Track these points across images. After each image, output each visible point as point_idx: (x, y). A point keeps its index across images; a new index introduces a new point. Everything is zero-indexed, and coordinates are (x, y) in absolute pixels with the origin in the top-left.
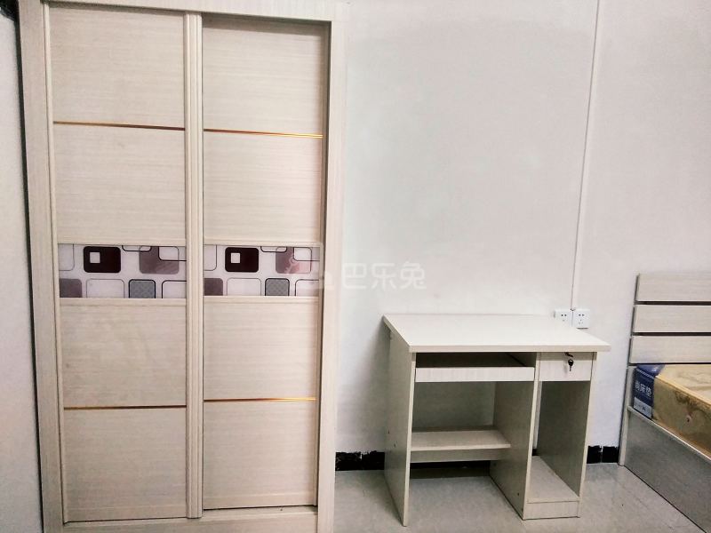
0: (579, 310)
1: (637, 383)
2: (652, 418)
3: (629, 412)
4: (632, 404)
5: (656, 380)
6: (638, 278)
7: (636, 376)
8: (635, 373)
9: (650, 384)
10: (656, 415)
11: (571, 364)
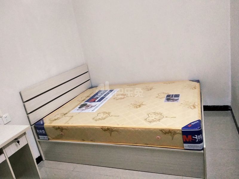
0: (4, 116)
1: (37, 130)
2: (49, 139)
3: (39, 142)
4: (39, 138)
5: (44, 126)
6: (20, 93)
7: (36, 128)
8: (35, 127)
9: (43, 129)
10: (49, 138)
11: (18, 142)
